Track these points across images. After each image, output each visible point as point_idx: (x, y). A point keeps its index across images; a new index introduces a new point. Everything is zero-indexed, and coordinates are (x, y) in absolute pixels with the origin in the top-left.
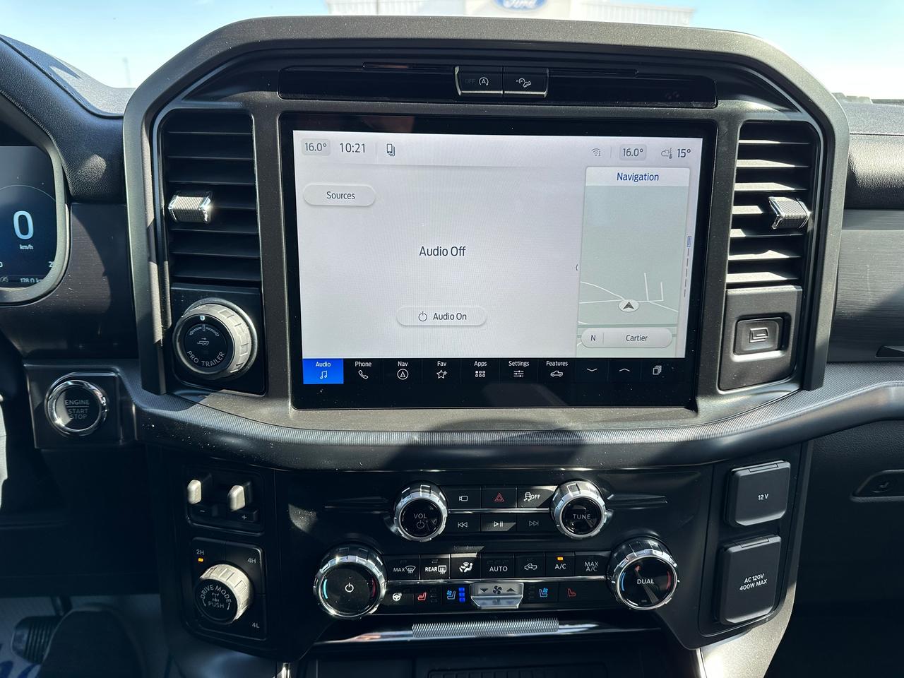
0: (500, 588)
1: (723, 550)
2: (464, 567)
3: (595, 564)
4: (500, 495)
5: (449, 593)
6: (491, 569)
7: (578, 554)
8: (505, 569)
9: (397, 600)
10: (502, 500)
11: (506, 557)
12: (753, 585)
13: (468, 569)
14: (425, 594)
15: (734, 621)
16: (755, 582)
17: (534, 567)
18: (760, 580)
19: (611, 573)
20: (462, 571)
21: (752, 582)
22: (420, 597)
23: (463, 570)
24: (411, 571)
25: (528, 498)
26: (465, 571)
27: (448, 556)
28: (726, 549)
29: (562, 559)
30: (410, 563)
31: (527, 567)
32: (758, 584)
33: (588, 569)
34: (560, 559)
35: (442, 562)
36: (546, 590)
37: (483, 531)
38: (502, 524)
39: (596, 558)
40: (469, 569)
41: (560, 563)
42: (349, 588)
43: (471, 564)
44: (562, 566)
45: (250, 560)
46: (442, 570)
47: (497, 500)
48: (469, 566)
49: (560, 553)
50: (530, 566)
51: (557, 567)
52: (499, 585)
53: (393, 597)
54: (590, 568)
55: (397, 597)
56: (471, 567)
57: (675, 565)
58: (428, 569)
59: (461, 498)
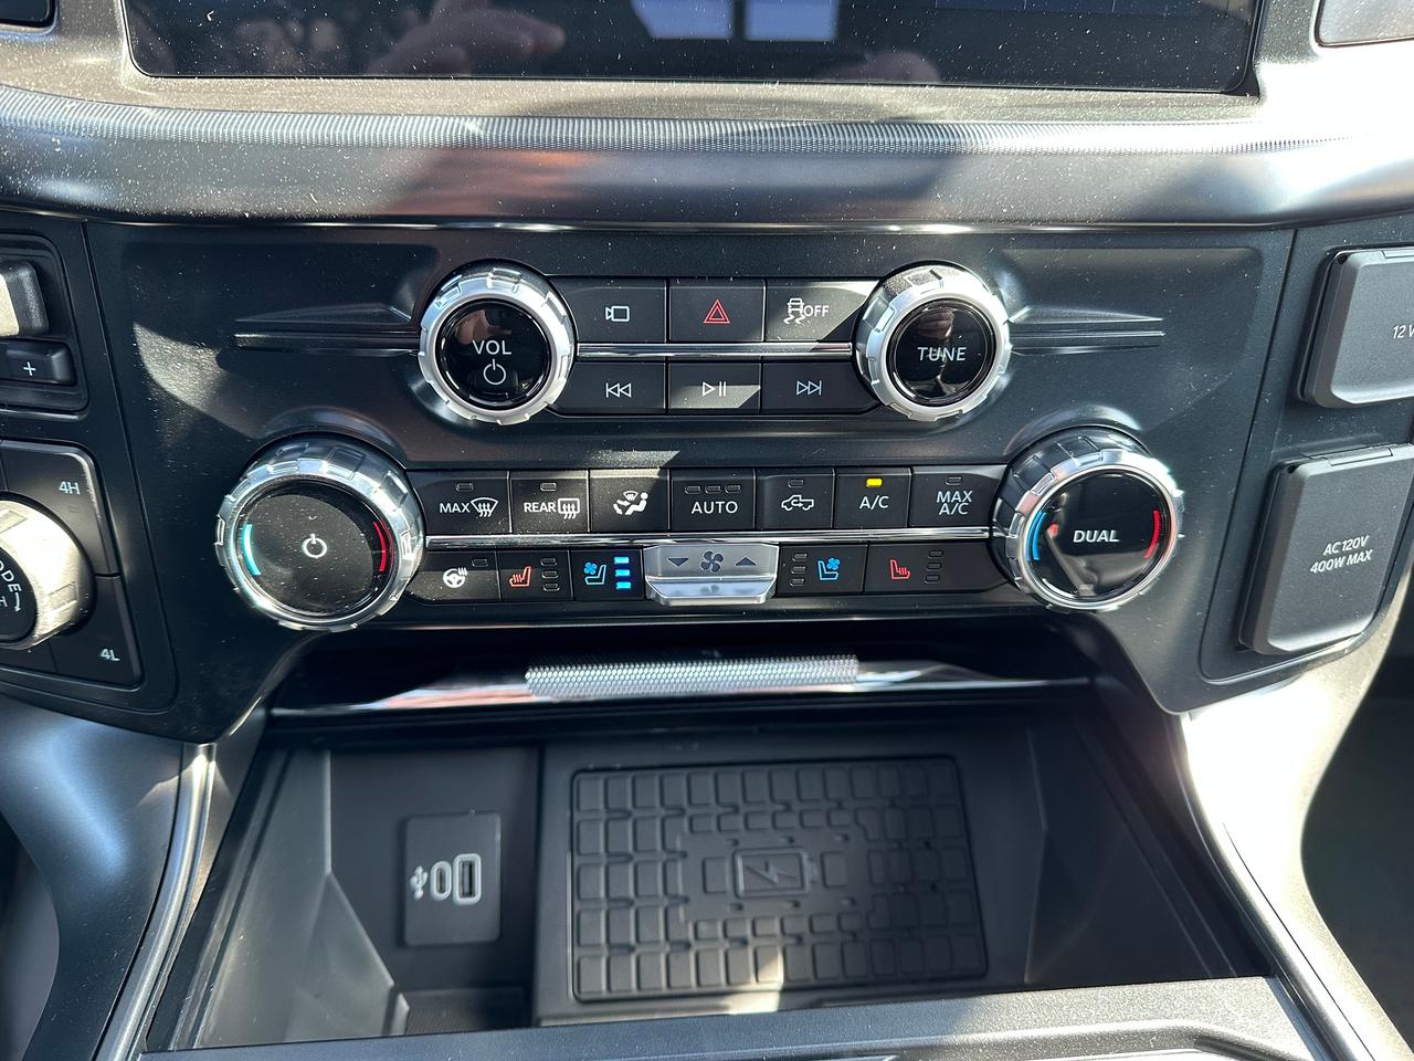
0: (720, 558)
1: (1285, 471)
2: (626, 503)
3: (963, 496)
4: (717, 306)
5: (590, 568)
6: (697, 508)
7: (919, 471)
8: (732, 507)
9: (455, 586)
10: (725, 320)
11: (733, 477)
12: (1339, 563)
13: (634, 508)
14: (528, 571)
15: (1288, 645)
16: (1347, 554)
17: (806, 504)
18: (1358, 551)
19: (1005, 522)
20: (619, 511)
21: (1341, 554)
22: (516, 578)
23: (625, 509)
24: (485, 510)
25: (797, 314)
26: (629, 512)
27: (583, 475)
28: (1293, 468)
29: (877, 482)
30: (482, 490)
31: (789, 505)
32: (1352, 560)
33: (944, 510)
34: (874, 482)
35: (565, 488)
36: (834, 563)
37: (672, 407)
38: (723, 389)
39: (966, 483)
40: (641, 507)
41: (873, 492)
42: (315, 547)
43: (645, 496)
44: (879, 500)
45: (65, 487)
46: (570, 509)
47: (709, 320)
48: (637, 502)
49: (874, 467)
50: (796, 501)
51: (865, 502)
52: (716, 549)
53: (445, 578)
54: (951, 506)
55: (455, 579)
56: (643, 504)
57: (1178, 493)
58: (530, 507)
59: (610, 314)
